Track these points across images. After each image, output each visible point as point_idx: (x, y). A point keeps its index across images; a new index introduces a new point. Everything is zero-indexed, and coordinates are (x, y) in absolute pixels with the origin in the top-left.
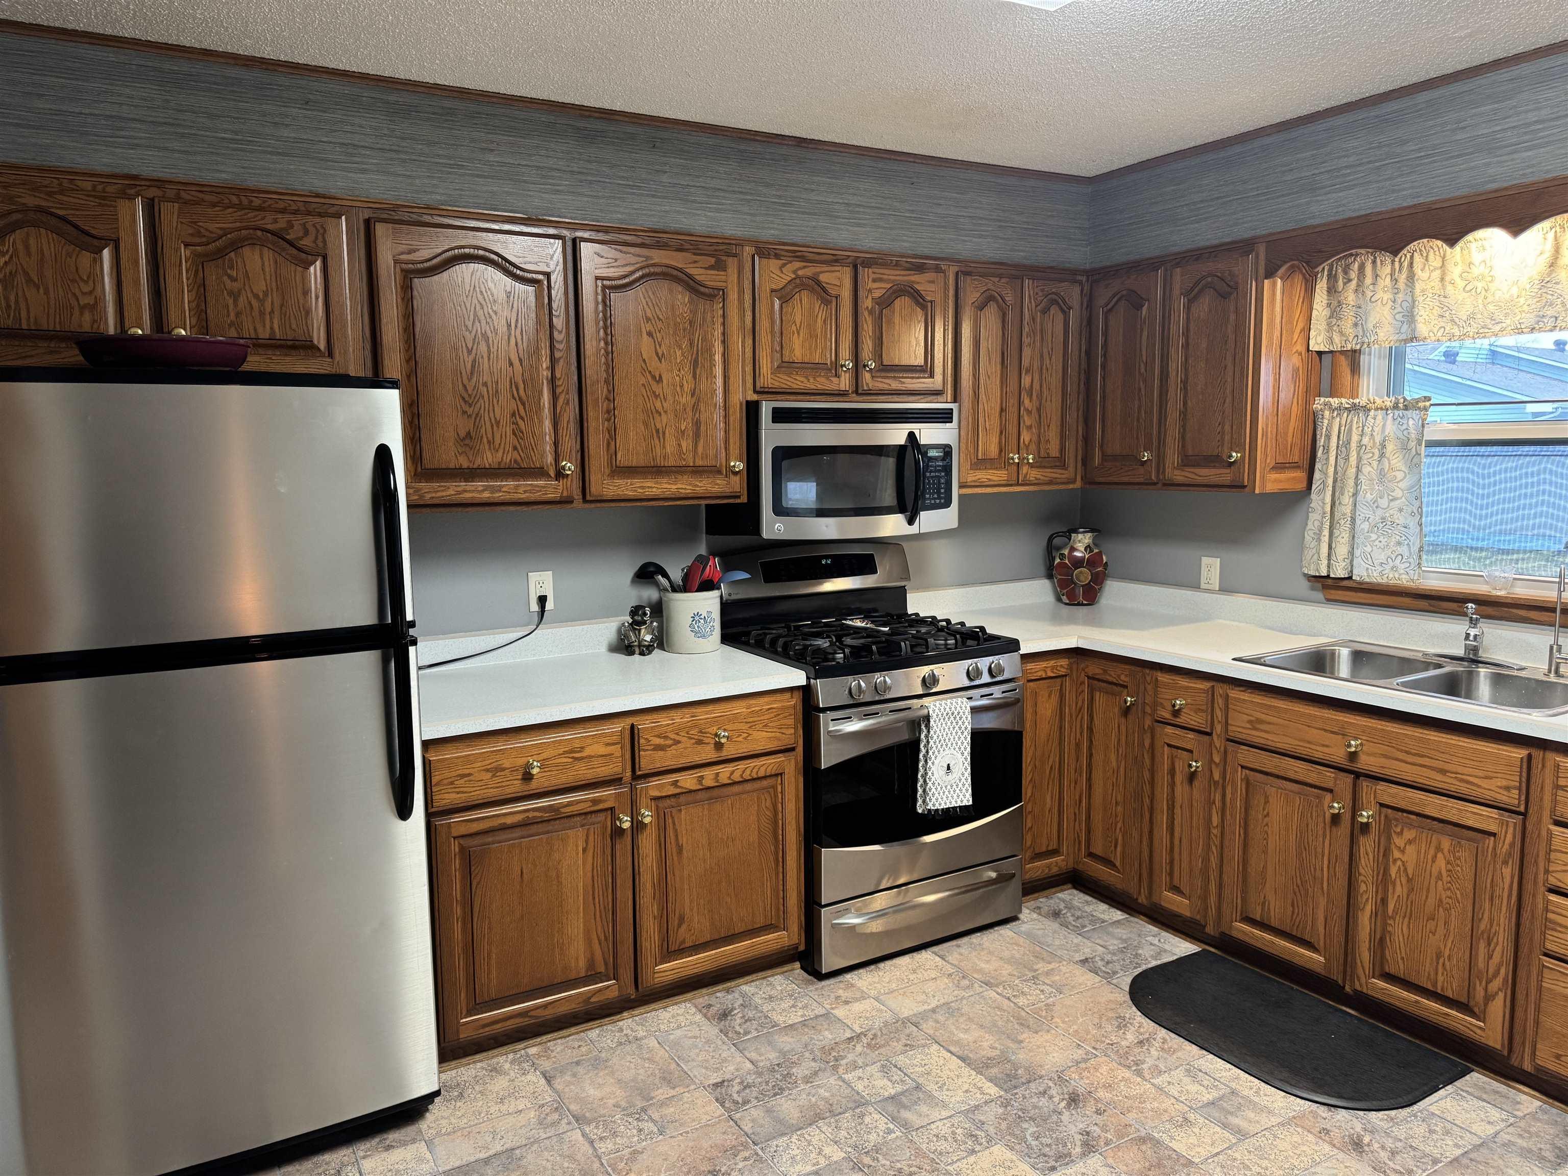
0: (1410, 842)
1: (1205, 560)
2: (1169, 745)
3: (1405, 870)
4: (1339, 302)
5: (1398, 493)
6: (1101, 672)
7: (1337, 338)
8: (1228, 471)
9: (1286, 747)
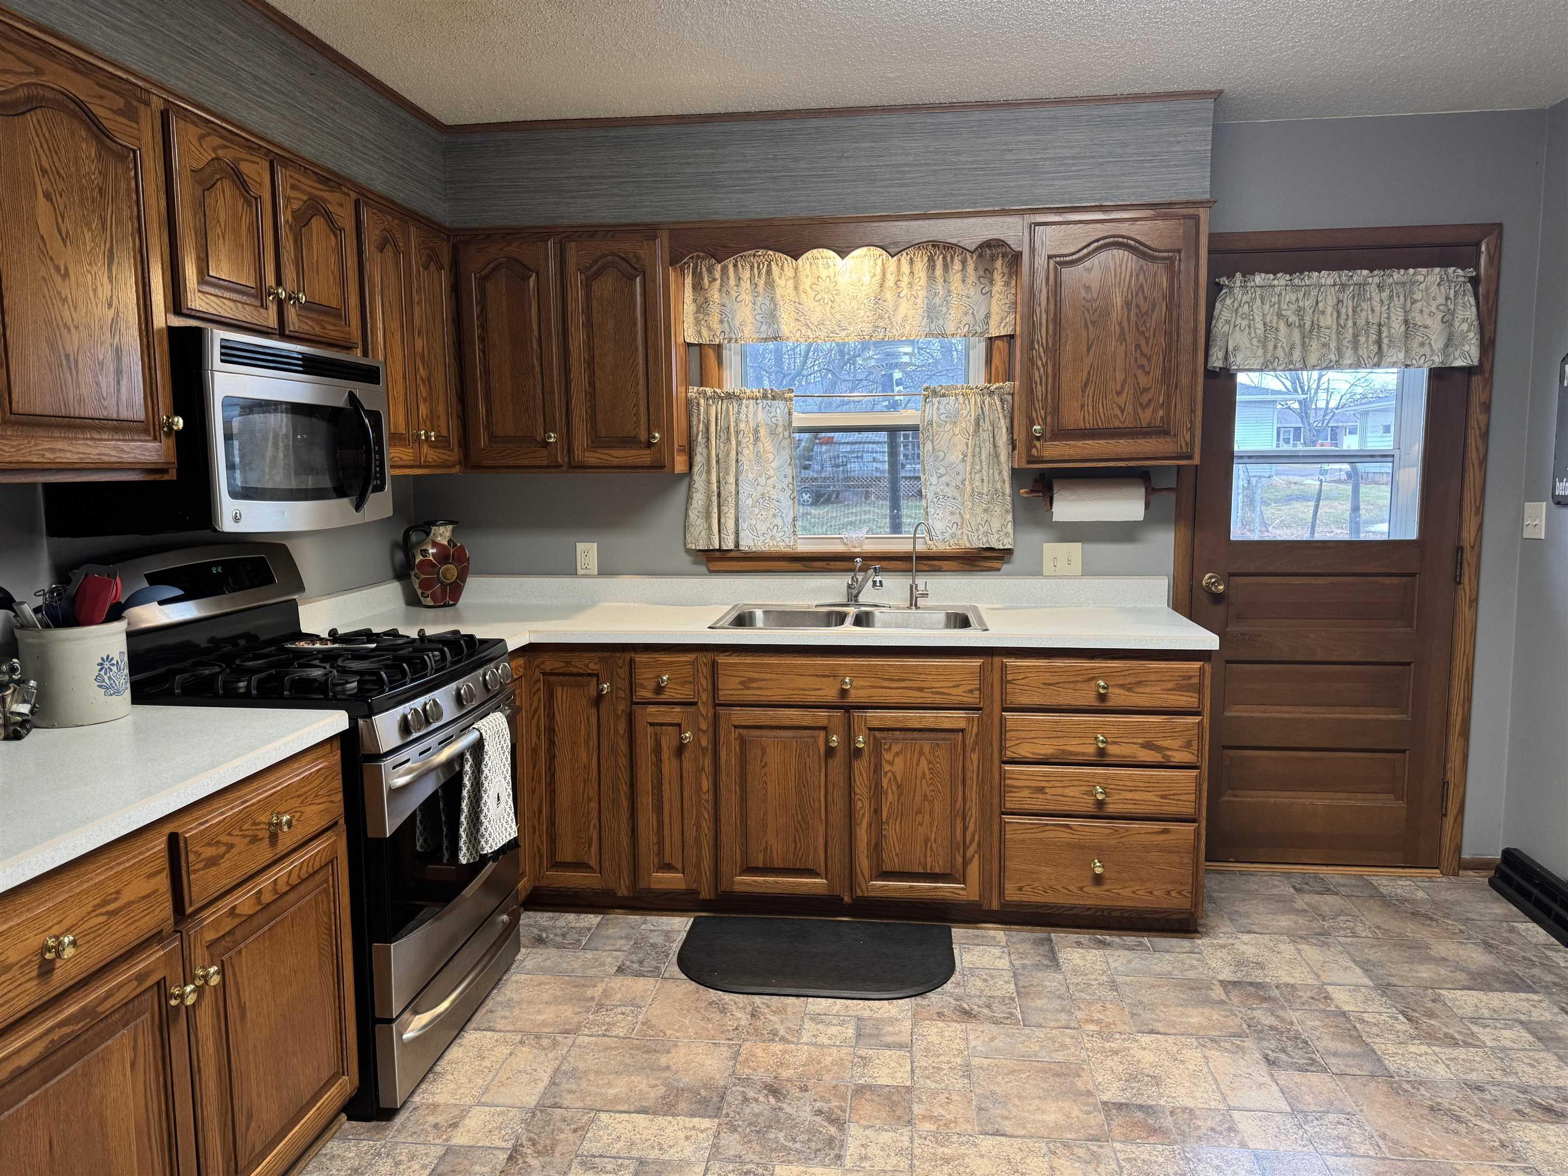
0: (897, 754)
1: (580, 547)
2: (651, 724)
3: (895, 778)
4: (706, 299)
5: (771, 473)
6: (564, 664)
7: (705, 333)
8: (648, 452)
9: (779, 698)
